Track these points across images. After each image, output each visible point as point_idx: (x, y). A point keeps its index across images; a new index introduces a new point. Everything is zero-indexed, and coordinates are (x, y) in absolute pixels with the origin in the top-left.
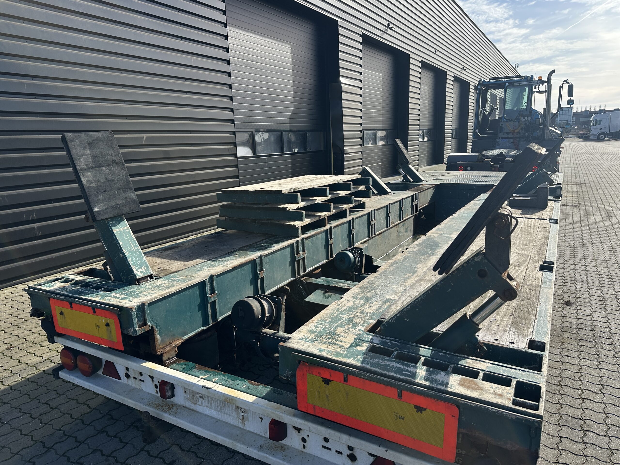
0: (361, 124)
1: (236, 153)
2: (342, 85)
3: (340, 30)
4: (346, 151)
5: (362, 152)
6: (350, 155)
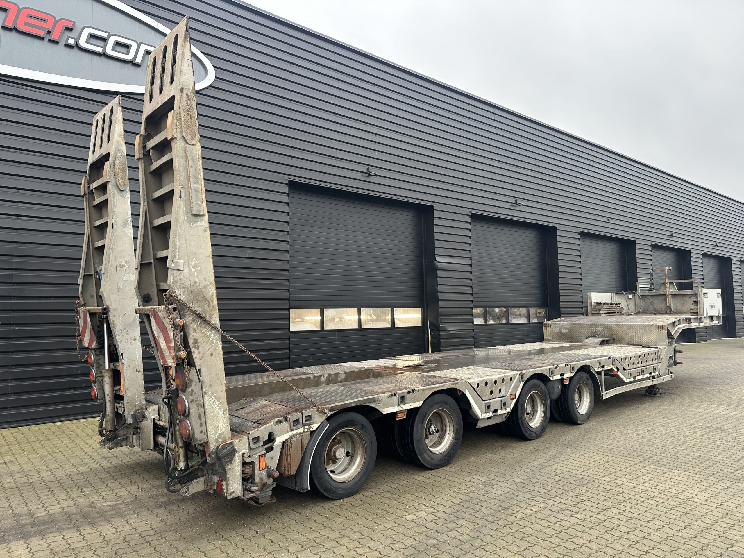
0: (472, 301)
1: (288, 327)
2: (437, 263)
3: (436, 214)
4: (443, 328)
5: (474, 329)
6: (451, 333)
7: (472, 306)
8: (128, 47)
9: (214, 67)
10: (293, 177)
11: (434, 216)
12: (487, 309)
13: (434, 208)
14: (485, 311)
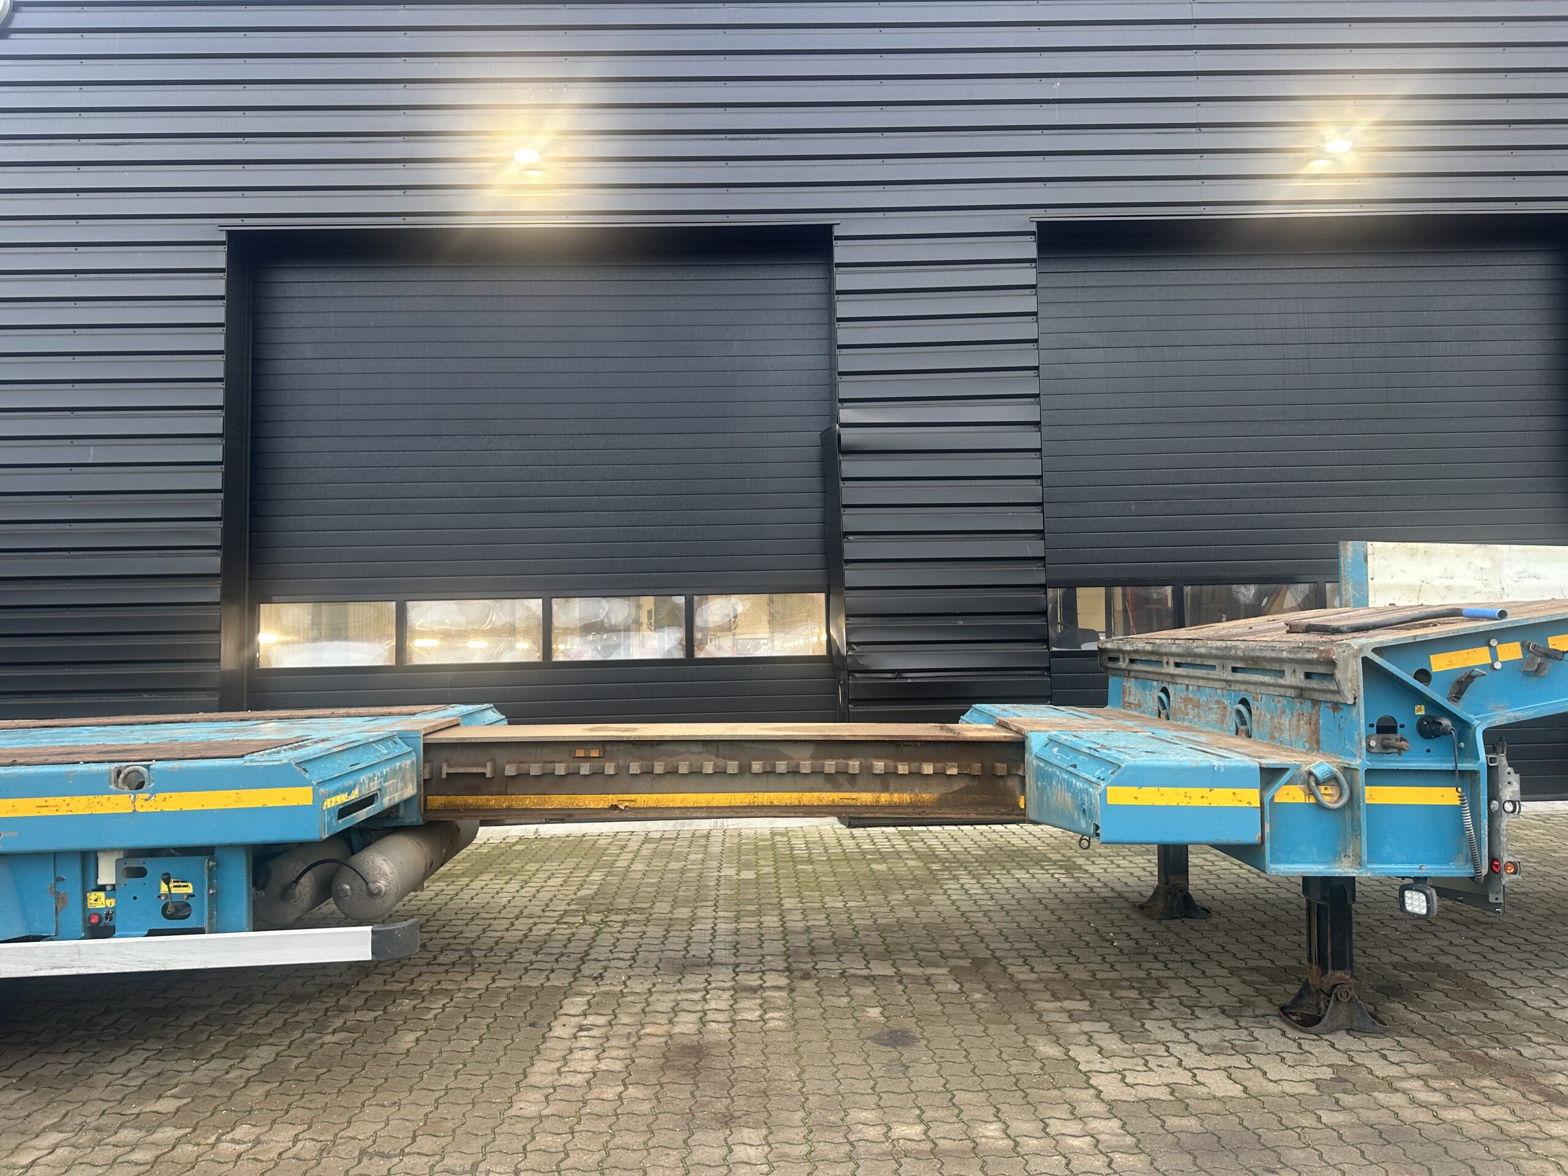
0: (1041, 561)
1: (216, 658)
2: (842, 431)
3: (845, 253)
4: (863, 661)
5: (1048, 669)
6: (909, 679)
7: (1040, 579)
10: (245, 220)
11: (837, 260)
12: (1188, 589)
13: (836, 233)
14: (1178, 597)
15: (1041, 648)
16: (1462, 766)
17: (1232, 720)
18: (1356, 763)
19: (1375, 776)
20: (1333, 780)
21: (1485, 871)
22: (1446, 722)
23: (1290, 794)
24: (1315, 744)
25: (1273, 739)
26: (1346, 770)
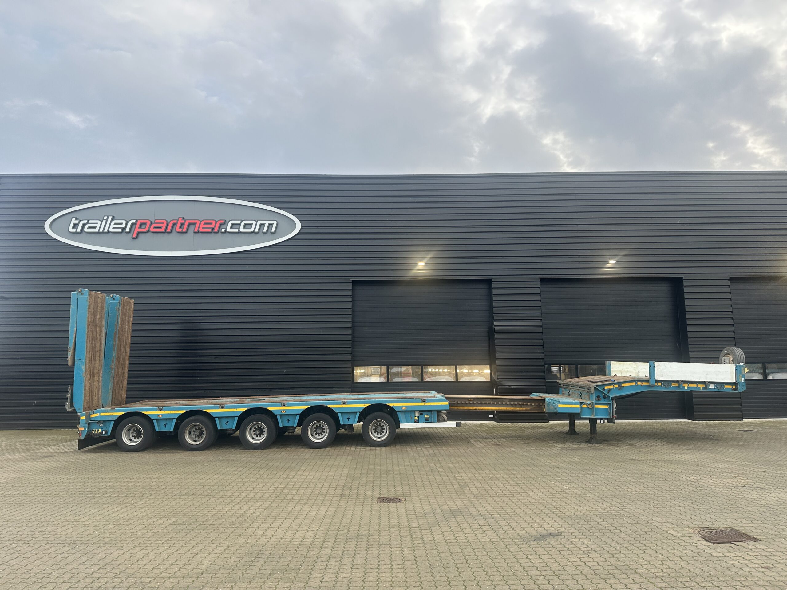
0: (543, 359)
2: (495, 327)
3: (494, 285)
4: (501, 383)
5: (545, 385)
6: (512, 387)
7: (543, 364)
8: (251, 224)
9: (300, 221)
10: (356, 278)
11: (493, 287)
12: (579, 366)
13: (492, 281)
14: (577, 368)
15: (544, 380)
16: (608, 402)
17: (579, 396)
18: (593, 402)
19: (596, 404)
20: (590, 404)
21: (611, 417)
22: (606, 396)
23: (585, 406)
24: (589, 400)
25: (585, 399)
26: (592, 403)
